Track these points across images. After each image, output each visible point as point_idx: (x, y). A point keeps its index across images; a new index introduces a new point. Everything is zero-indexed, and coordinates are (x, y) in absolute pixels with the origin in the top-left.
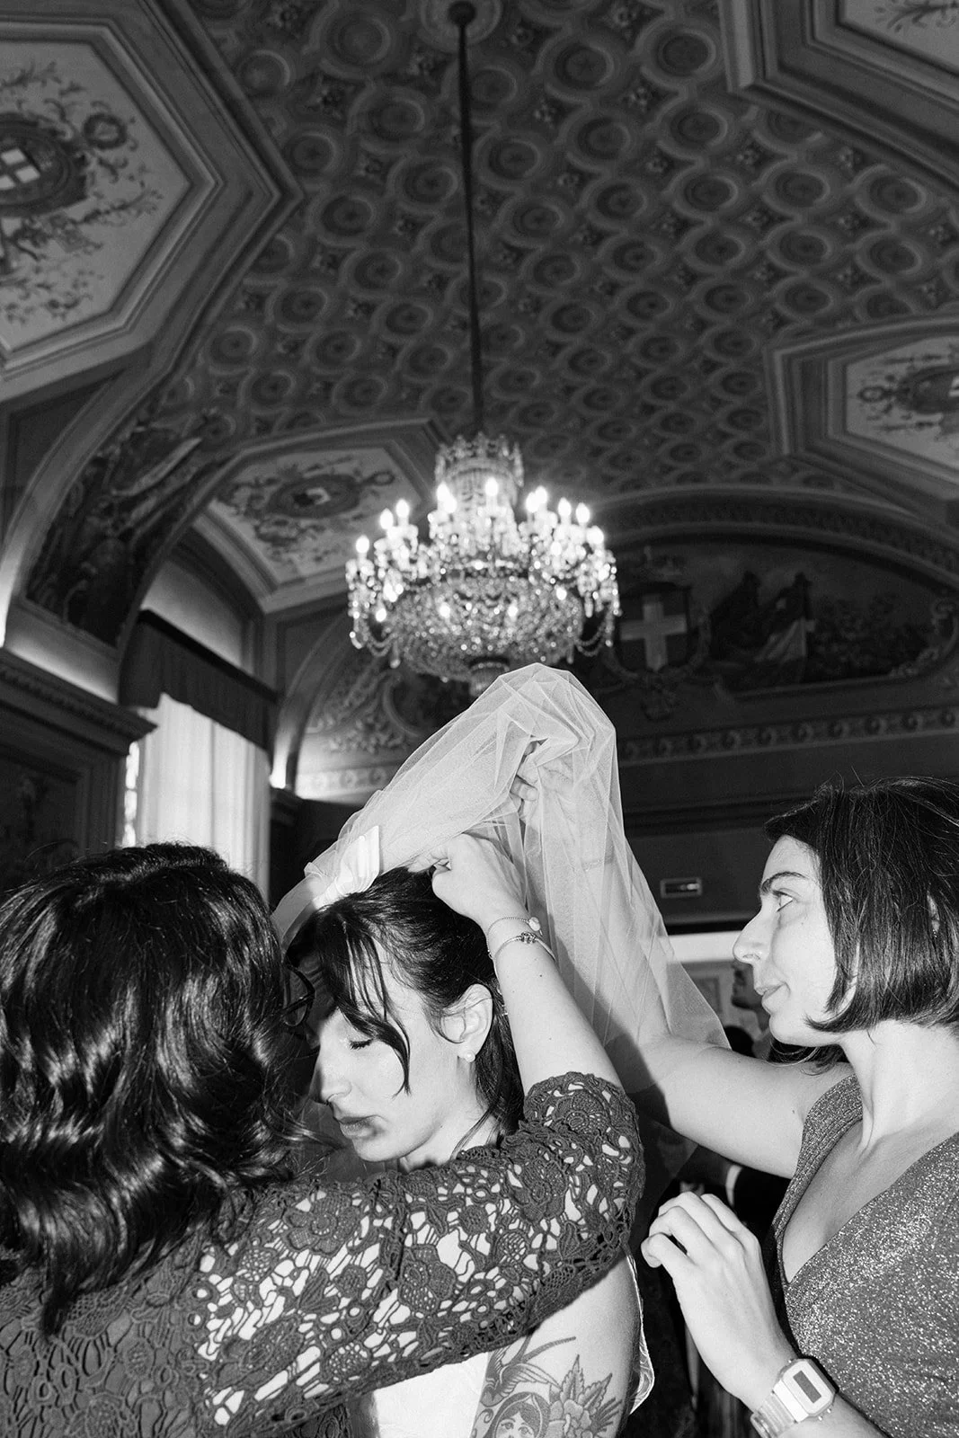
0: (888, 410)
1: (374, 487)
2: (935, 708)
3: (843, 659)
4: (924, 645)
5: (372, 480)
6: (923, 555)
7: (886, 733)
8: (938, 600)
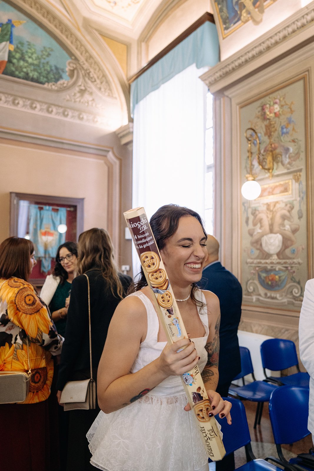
2: (61, 107)
3: (25, 70)
4: (61, 77)
7: (39, 111)
8: (70, 60)
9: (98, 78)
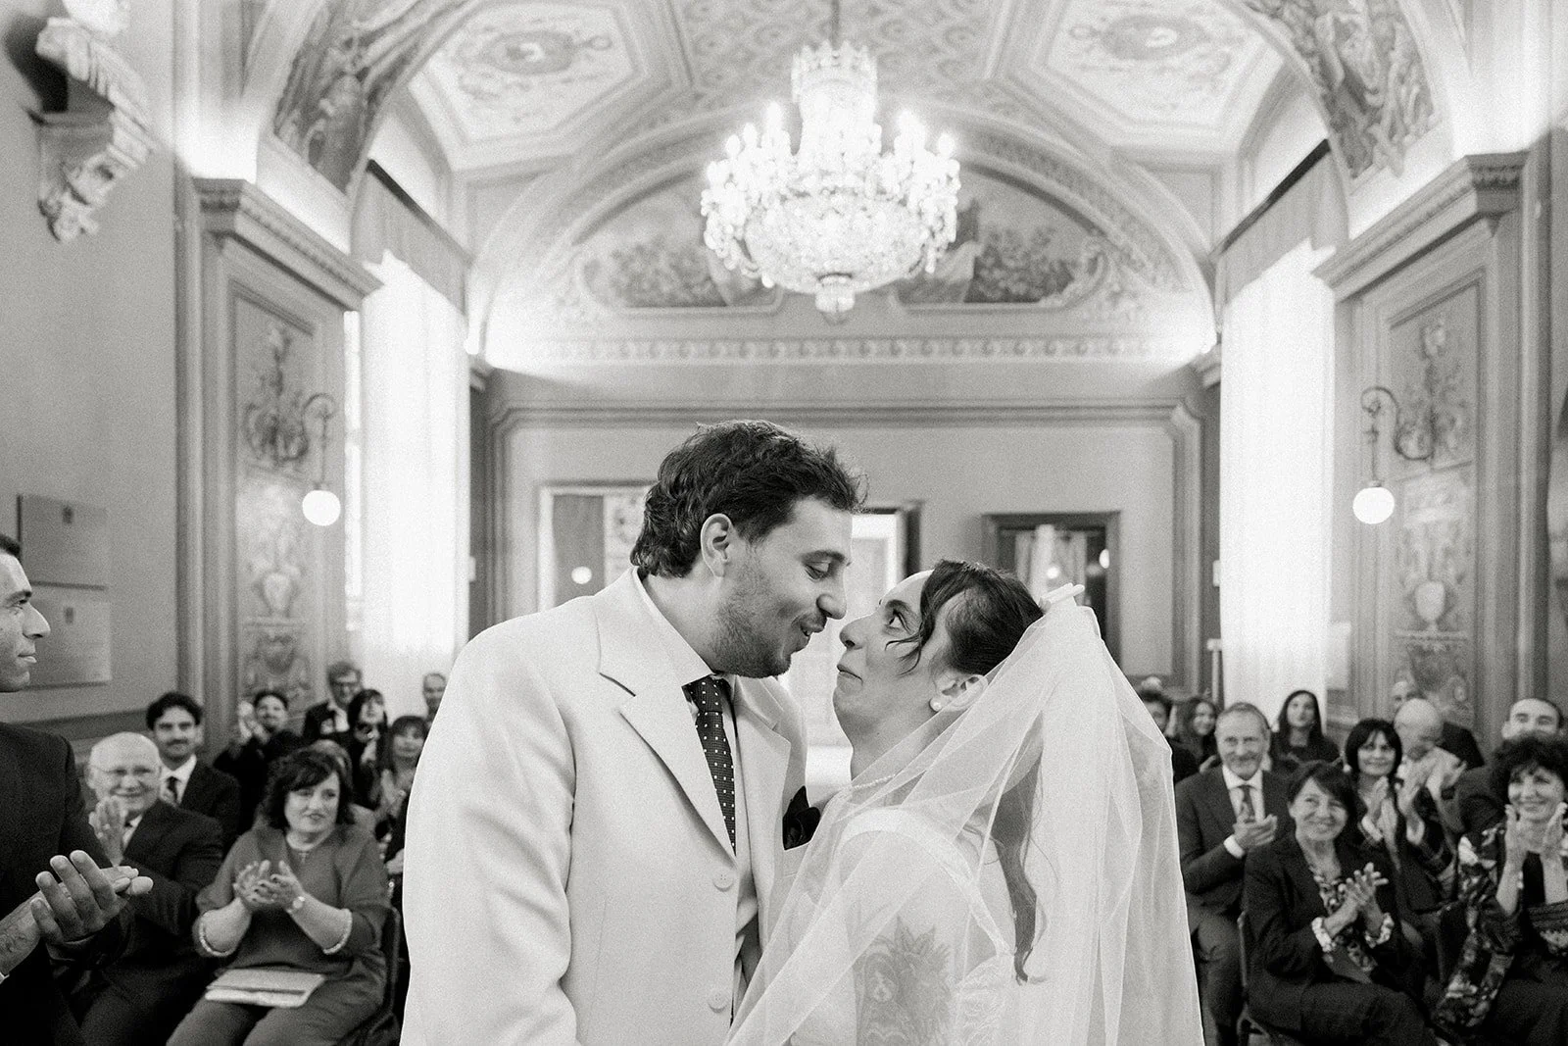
0: (1088, 51)
1: (591, 52)
2: (1073, 337)
3: (1002, 285)
4: (1070, 279)
5: (589, 43)
6: (1082, 194)
7: (1031, 356)
8: (1089, 238)
9: (1149, 257)
